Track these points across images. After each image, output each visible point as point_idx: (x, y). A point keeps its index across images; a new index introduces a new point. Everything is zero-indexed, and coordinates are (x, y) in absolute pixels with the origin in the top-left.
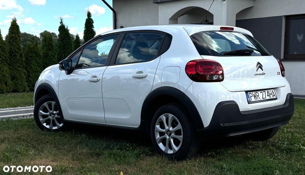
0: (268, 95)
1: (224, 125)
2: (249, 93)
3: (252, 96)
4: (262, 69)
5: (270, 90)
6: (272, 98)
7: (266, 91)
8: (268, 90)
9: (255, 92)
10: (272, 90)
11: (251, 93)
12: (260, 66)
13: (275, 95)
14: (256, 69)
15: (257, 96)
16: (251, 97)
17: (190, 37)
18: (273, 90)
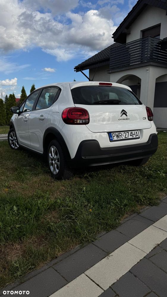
0: (131, 135)
1: (85, 157)
2: (112, 133)
3: (115, 136)
4: (127, 115)
5: (133, 132)
6: (134, 137)
7: (130, 132)
8: (132, 131)
9: (118, 133)
10: (135, 131)
11: (115, 133)
12: (124, 112)
13: (138, 135)
14: (120, 115)
15: (120, 136)
16: (113, 136)
17: (71, 90)
18: (137, 131)
